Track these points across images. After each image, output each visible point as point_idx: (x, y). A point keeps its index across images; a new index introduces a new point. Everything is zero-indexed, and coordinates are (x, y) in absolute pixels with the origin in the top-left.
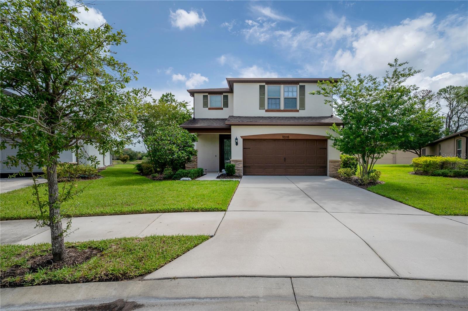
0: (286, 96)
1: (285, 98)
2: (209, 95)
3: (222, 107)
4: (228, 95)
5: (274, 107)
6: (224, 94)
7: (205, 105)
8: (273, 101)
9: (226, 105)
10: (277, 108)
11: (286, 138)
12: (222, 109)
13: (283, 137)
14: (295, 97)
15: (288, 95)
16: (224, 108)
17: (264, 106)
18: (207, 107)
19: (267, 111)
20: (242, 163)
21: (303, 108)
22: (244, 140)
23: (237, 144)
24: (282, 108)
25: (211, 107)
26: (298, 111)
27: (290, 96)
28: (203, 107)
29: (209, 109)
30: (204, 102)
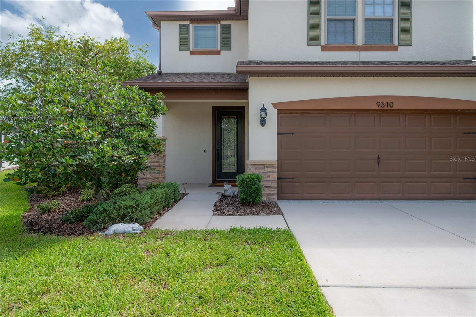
0: (369, 15)
1: (366, 20)
2: (191, 25)
3: (219, 49)
4: (230, 25)
5: (340, 40)
6: (223, 22)
7: (183, 44)
8: (340, 25)
9: (226, 44)
10: (349, 42)
11: (386, 108)
12: (218, 53)
13: (378, 104)
14: (388, 15)
15: (374, 13)
16: (222, 52)
17: (319, 39)
18: (188, 49)
19: (324, 49)
20: (276, 170)
21: (409, 42)
22: (280, 112)
23: (263, 122)
24: (360, 41)
25: (196, 49)
26: (396, 49)
27: (379, 13)
28: (180, 50)
29: (192, 53)
30: (180, 39)
